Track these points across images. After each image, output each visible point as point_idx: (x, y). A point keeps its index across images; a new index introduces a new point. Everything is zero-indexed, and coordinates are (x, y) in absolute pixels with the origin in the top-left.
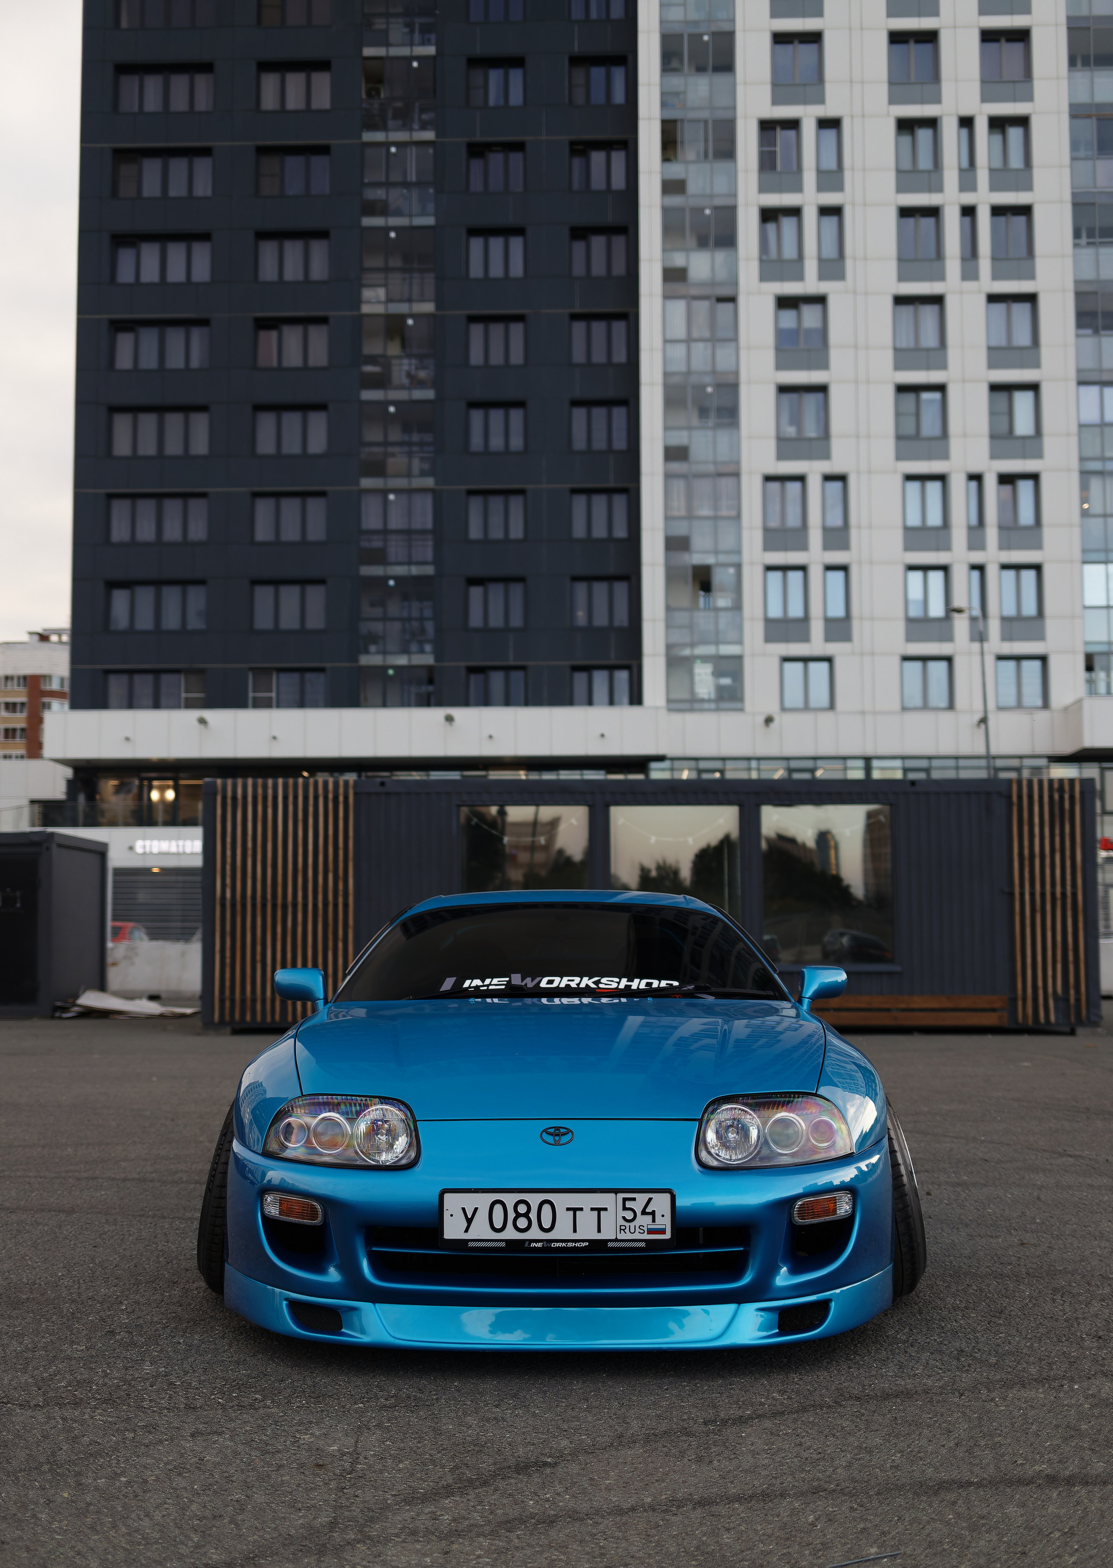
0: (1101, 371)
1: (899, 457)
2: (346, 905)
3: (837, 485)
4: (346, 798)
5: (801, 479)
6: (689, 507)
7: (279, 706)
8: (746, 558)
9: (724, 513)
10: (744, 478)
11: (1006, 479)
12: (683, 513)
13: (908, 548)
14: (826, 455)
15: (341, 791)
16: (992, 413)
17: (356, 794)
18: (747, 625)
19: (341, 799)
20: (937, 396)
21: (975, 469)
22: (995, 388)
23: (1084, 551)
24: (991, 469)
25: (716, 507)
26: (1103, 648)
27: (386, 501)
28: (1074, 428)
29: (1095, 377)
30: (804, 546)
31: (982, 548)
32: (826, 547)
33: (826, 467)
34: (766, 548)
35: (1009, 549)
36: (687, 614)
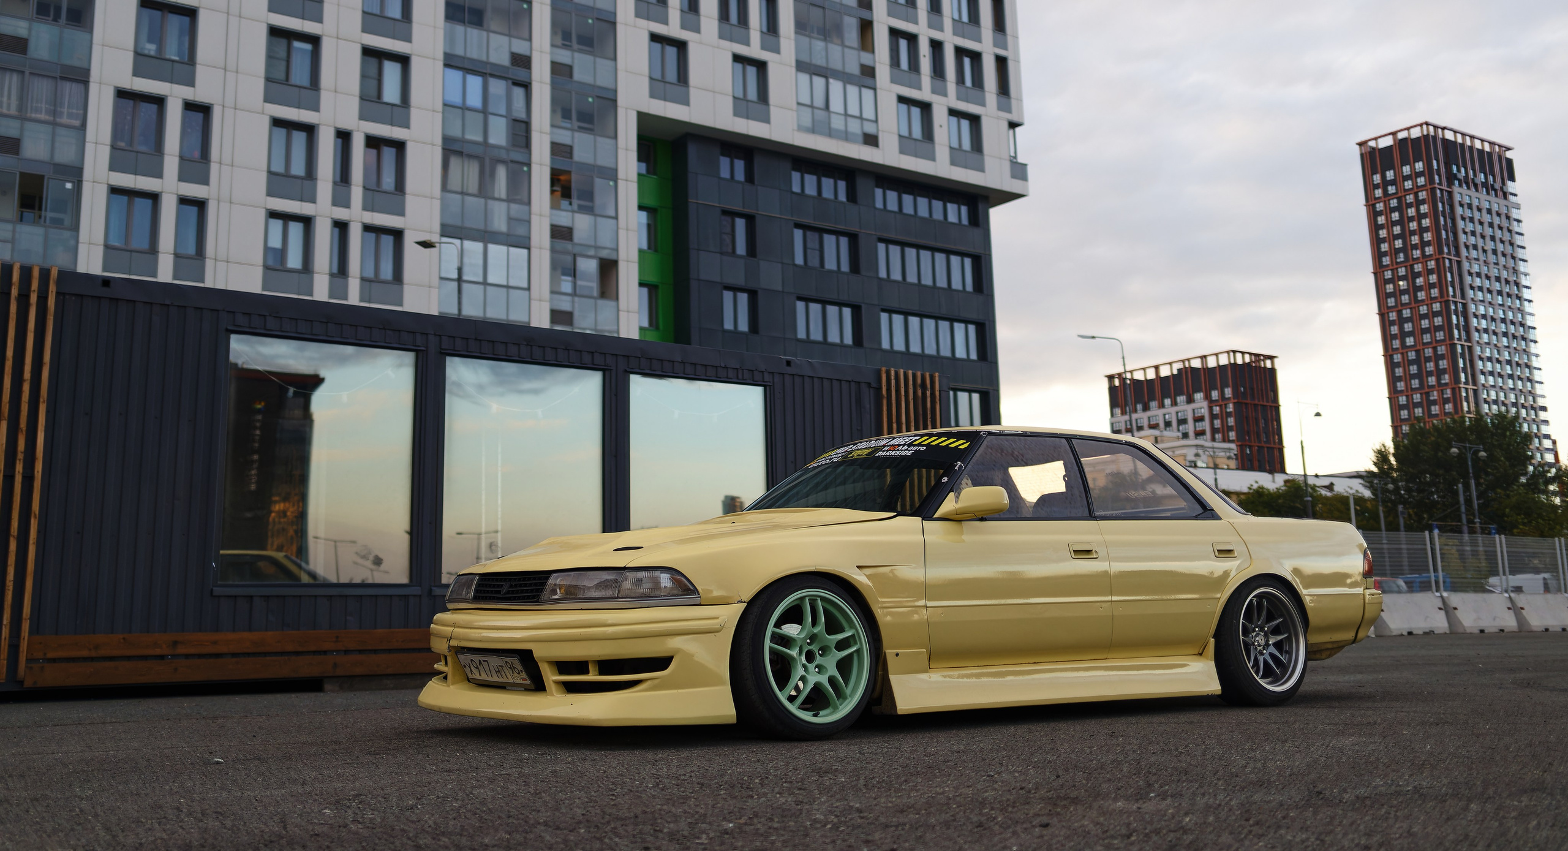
0: (465, 58)
1: (268, 99)
2: (28, 478)
3: (199, 116)
4: (43, 298)
5: (159, 101)
6: (21, 107)
8: (87, 174)
9: (65, 120)
10: (93, 88)
11: (373, 142)
12: (13, 111)
13: (270, 193)
14: (190, 82)
15: (35, 285)
16: (364, 76)
17: (58, 293)
18: (83, 249)
19: (34, 298)
20: (308, 47)
21: (345, 125)
22: (368, 52)
23: (442, 224)
24: (361, 130)
25: (54, 113)
28: (439, 106)
29: (461, 63)
30: (157, 172)
31: (347, 205)
32: (182, 178)
33: (188, 93)
34: (112, 168)
35: (373, 210)
36: (10, 227)
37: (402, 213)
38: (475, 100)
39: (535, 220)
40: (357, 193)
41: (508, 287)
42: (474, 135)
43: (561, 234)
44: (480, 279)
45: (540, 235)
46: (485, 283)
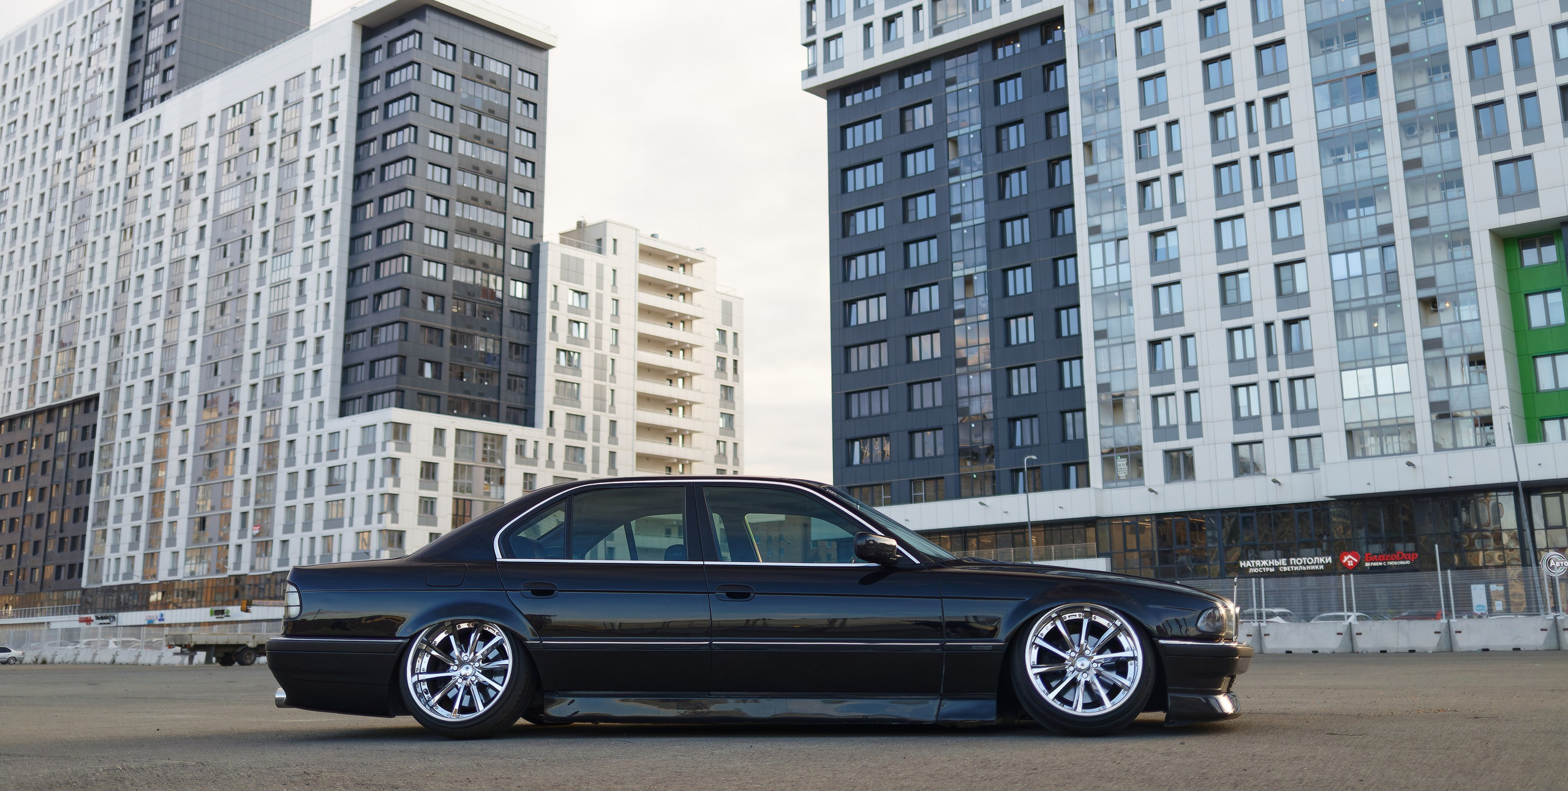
0: (1344, 243)
1: (1221, 319)
3: (1190, 341)
5: (1168, 340)
6: (1109, 365)
7: (926, 501)
8: (1140, 393)
9: (1128, 366)
10: (1137, 344)
11: (1286, 322)
12: (1105, 368)
14: (1182, 323)
16: (1276, 282)
18: (1143, 433)
20: (1246, 276)
21: (1267, 319)
22: (1278, 266)
23: (1340, 363)
24: (1277, 318)
25: (1124, 363)
26: (1359, 426)
27: (968, 378)
28: (1329, 284)
29: (1341, 248)
30: (1173, 382)
31: (1277, 369)
32: (1184, 381)
33: (1182, 331)
34: (1152, 384)
35: (1293, 367)
36: (1111, 429)
37: (1312, 364)
38: (1356, 270)
39: (1409, 341)
40: (1282, 359)
41: (1394, 394)
42: (1358, 292)
43: (1430, 345)
44: (1373, 394)
45: (1415, 348)
46: (1377, 395)
